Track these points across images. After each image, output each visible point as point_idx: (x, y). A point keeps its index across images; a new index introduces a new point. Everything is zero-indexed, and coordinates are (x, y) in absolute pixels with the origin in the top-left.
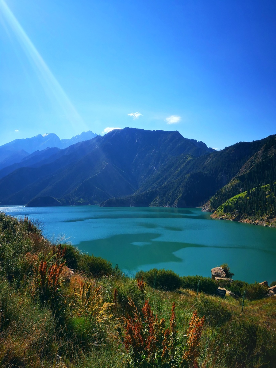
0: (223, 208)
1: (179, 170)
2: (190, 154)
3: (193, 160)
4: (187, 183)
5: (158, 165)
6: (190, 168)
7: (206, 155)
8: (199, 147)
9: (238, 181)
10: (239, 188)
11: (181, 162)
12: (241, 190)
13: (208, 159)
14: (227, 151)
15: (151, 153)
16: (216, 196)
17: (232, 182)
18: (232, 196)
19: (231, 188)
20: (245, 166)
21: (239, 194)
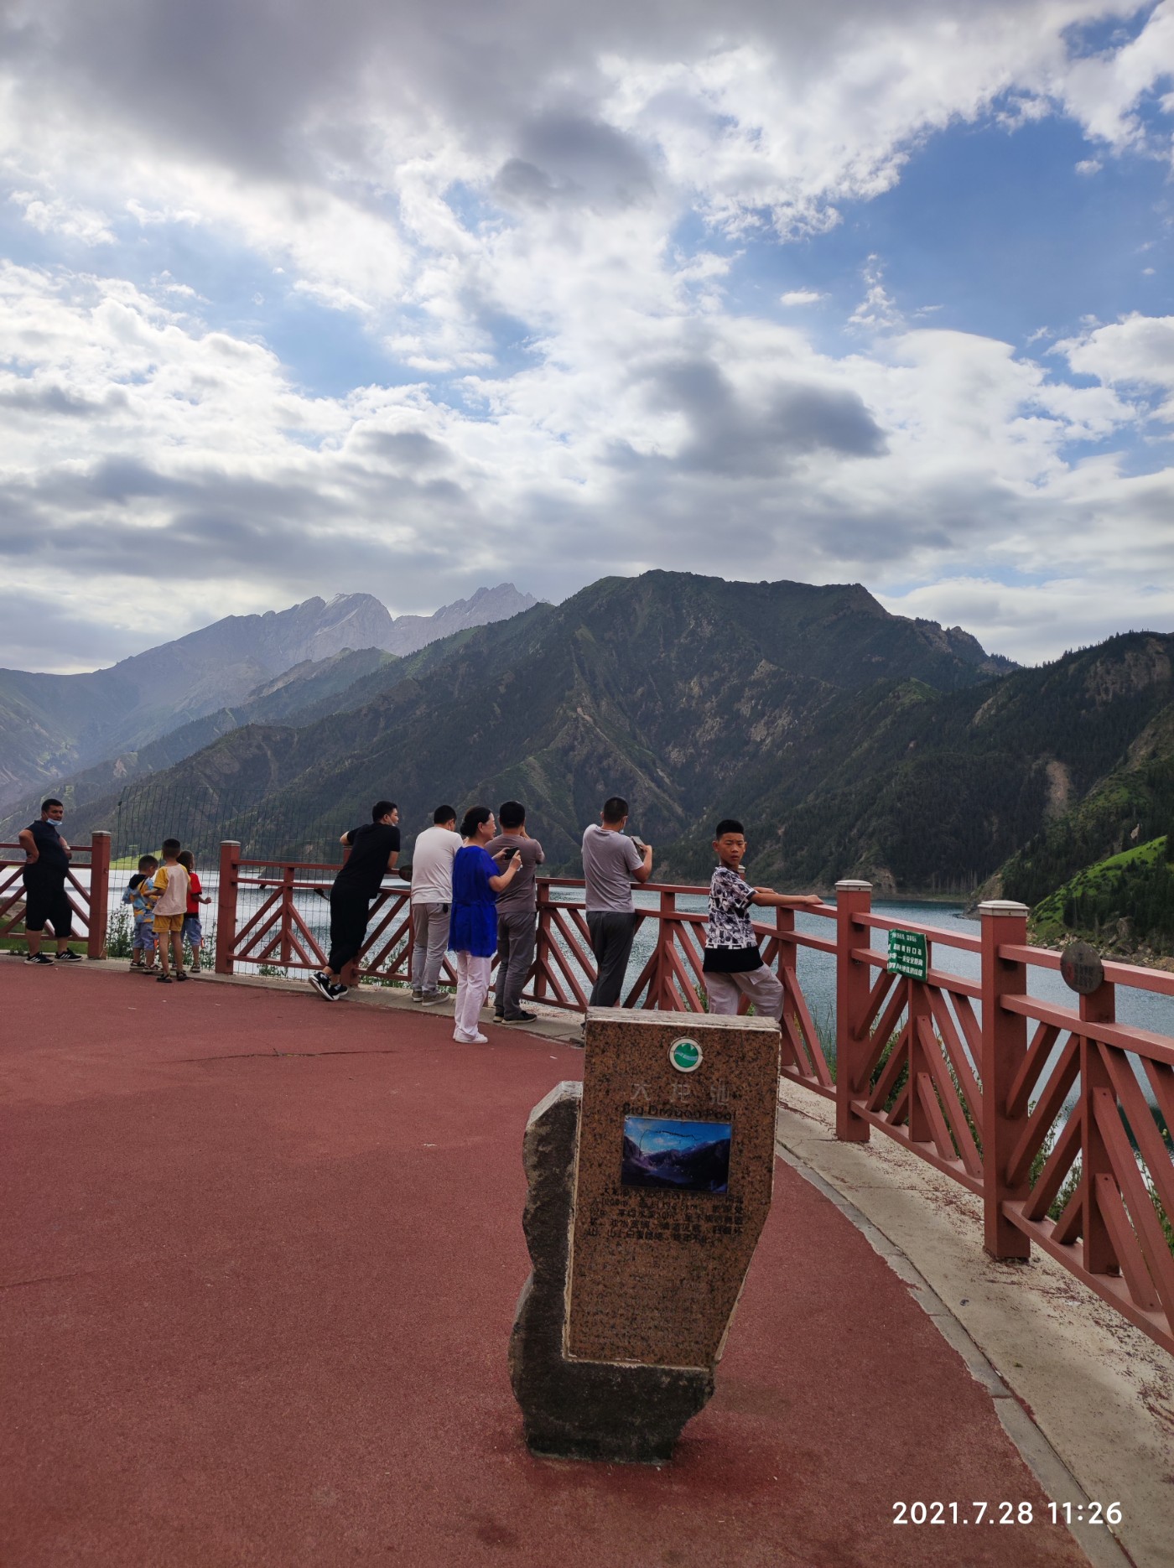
0: (1059, 905)
1: (865, 745)
2: (913, 679)
3: (926, 704)
4: (899, 799)
5: (780, 722)
6: (911, 740)
7: (979, 684)
8: (950, 650)
9: (1121, 796)
10: (1125, 822)
11: (873, 712)
12: (1135, 833)
13: (990, 701)
14: (1072, 668)
15: (752, 673)
16: (1025, 856)
17: (1094, 797)
18: (1098, 857)
19: (1090, 824)
20: (1148, 732)
21: (1125, 849)
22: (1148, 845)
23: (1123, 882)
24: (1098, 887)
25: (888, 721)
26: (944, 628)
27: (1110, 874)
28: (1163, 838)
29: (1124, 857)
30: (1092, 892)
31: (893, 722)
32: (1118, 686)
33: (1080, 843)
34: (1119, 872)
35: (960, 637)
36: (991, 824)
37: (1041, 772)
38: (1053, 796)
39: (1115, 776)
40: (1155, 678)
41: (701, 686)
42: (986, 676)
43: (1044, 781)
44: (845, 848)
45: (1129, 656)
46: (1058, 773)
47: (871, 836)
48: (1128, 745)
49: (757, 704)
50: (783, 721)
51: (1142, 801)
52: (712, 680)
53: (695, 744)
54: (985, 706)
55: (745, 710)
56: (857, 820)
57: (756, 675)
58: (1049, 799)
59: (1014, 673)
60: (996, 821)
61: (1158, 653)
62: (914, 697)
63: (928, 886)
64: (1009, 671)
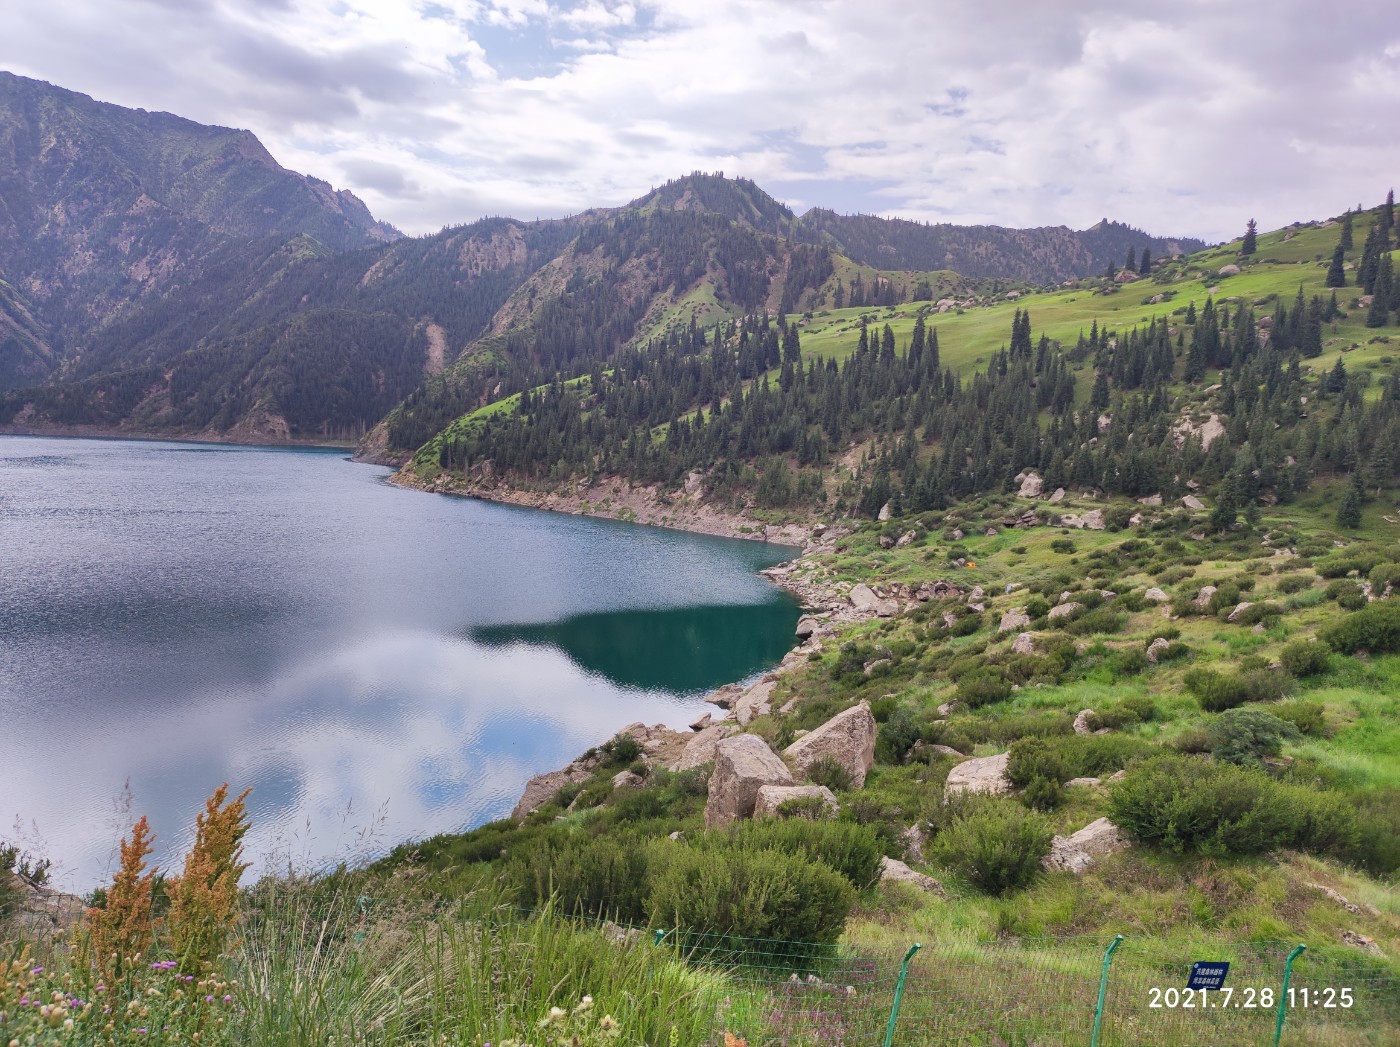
0: (436, 449)
1: (258, 295)
2: (305, 235)
3: (319, 260)
4: (293, 350)
5: (164, 263)
6: (304, 294)
7: (368, 247)
8: (341, 212)
9: (487, 357)
10: (490, 380)
11: (265, 263)
12: (497, 390)
13: (378, 264)
14: (449, 242)
15: (129, 207)
16: (407, 406)
17: (466, 358)
18: (467, 410)
19: (463, 381)
20: (509, 305)
21: (490, 402)
22: (507, 400)
23: (488, 430)
24: (468, 434)
25: (281, 273)
26: (335, 189)
27: (478, 423)
28: (519, 395)
29: (488, 410)
30: (463, 439)
31: (286, 275)
32: (486, 263)
33: (454, 397)
34: (485, 422)
35: (350, 200)
36: (378, 377)
37: (422, 332)
38: (432, 355)
39: (482, 340)
40: (515, 259)
41: (68, 214)
42: (375, 241)
43: (425, 342)
44: (238, 396)
45: (495, 237)
46: (435, 333)
47: (265, 383)
48: (493, 315)
49: (137, 241)
50: (168, 263)
51: (503, 363)
52: (82, 208)
53: (63, 278)
54: (373, 268)
55: (125, 246)
56: (250, 368)
57: (134, 211)
58: (428, 357)
59: (400, 240)
60: (383, 375)
61: (517, 238)
62: (307, 252)
63: (321, 432)
64: (394, 238)
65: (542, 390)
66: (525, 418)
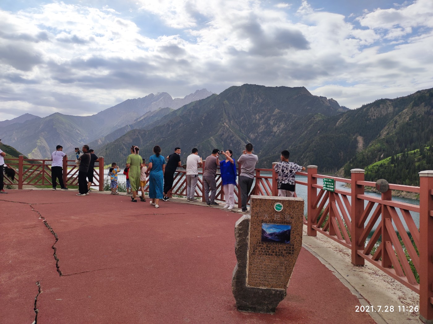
1: (305, 132)
2: (319, 114)
3: (323, 120)
4: (315, 147)
5: (281, 126)
6: (318, 130)
7: (338, 114)
8: (330, 105)
9: (378, 145)
10: (379, 153)
11: (308, 123)
12: (382, 156)
13: (341, 119)
14: (365, 109)
15: (273, 112)
16: (350, 163)
17: (371, 146)
18: (371, 163)
19: (369, 154)
20: (387, 127)
21: (379, 160)
22: (386, 159)
23: (378, 170)
24: (371, 171)
25: (312, 125)
26: (328, 99)
27: (375, 167)
28: (390, 157)
29: (379, 163)
30: (370, 173)
31: (313, 126)
32: (378, 114)
33: (366, 159)
34: (377, 167)
35: (332, 101)
36: (341, 154)
37: (355, 139)
38: (359, 146)
39: (377, 140)
40: (389, 112)
41: (259, 116)
42: (340, 112)
43: (356, 142)
44: (299, 161)
45: (381, 106)
46: (360, 139)
47: (307, 157)
48: (381, 131)
49: (275, 121)
50: (282, 126)
51: (384, 147)
52: (262, 114)
53: (257, 133)
54: (339, 121)
55: (271, 123)
56: (303, 153)
57: (274, 113)
58: (358, 147)
59: (348, 111)
60: (342, 153)
61: (390, 105)
62: (319, 118)
63: (323, 171)
64: (346, 111)
65: (399, 155)
66: (393, 165)
